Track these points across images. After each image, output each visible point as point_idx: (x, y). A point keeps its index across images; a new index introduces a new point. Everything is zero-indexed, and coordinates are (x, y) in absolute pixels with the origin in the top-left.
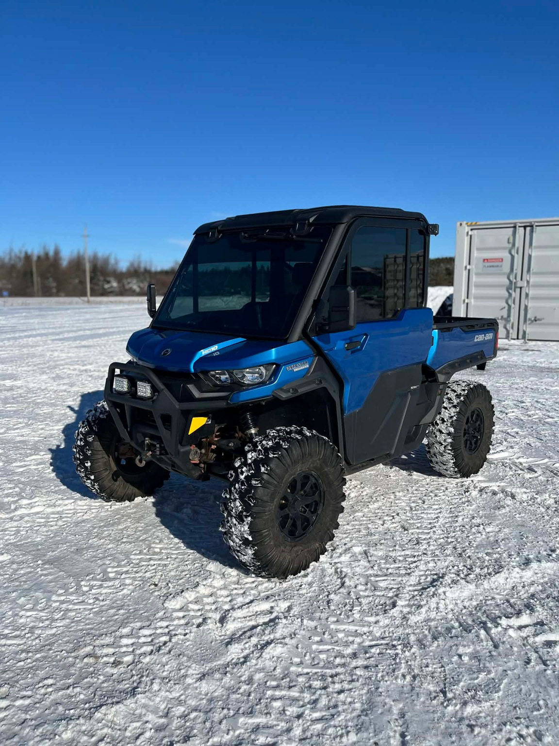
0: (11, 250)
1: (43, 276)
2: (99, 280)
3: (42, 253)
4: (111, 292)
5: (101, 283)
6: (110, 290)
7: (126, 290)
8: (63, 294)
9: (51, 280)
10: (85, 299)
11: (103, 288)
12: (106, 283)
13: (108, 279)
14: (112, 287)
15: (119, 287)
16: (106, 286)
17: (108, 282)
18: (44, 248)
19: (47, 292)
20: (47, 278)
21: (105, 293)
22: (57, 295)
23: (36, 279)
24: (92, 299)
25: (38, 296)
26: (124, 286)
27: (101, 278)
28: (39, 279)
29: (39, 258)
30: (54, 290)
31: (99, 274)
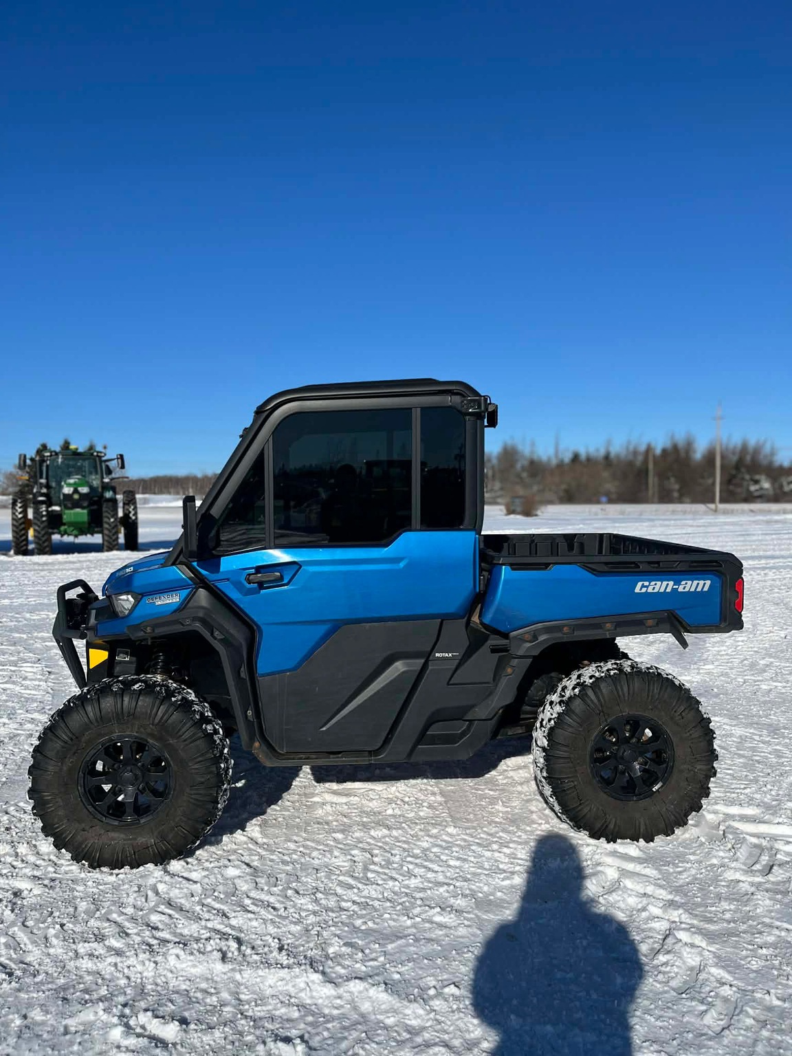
0: (629, 442)
1: (662, 476)
2: (743, 479)
3: (668, 445)
4: (760, 497)
5: (745, 483)
6: (756, 494)
7: (785, 494)
8: (688, 500)
9: (672, 480)
10: (712, 506)
11: (748, 490)
12: (752, 483)
13: (757, 477)
14: (761, 489)
15: (774, 489)
16: (753, 488)
17: (757, 482)
18: (672, 437)
19: (665, 497)
20: (668, 478)
21: (749, 498)
22: (680, 501)
23: (652, 480)
24: (722, 506)
25: (653, 502)
26: (781, 487)
27: (747, 477)
28: (656, 479)
29: (664, 451)
30: (676, 495)
31: (743, 470)
